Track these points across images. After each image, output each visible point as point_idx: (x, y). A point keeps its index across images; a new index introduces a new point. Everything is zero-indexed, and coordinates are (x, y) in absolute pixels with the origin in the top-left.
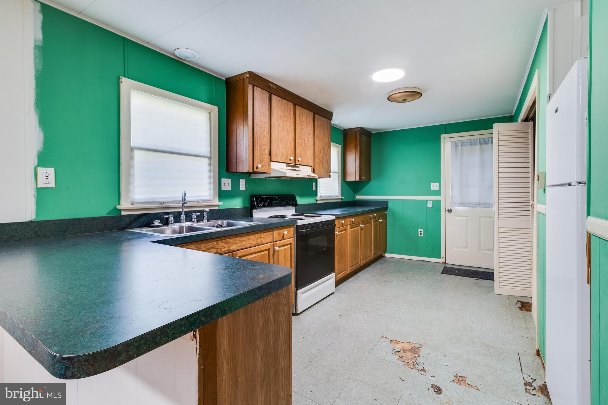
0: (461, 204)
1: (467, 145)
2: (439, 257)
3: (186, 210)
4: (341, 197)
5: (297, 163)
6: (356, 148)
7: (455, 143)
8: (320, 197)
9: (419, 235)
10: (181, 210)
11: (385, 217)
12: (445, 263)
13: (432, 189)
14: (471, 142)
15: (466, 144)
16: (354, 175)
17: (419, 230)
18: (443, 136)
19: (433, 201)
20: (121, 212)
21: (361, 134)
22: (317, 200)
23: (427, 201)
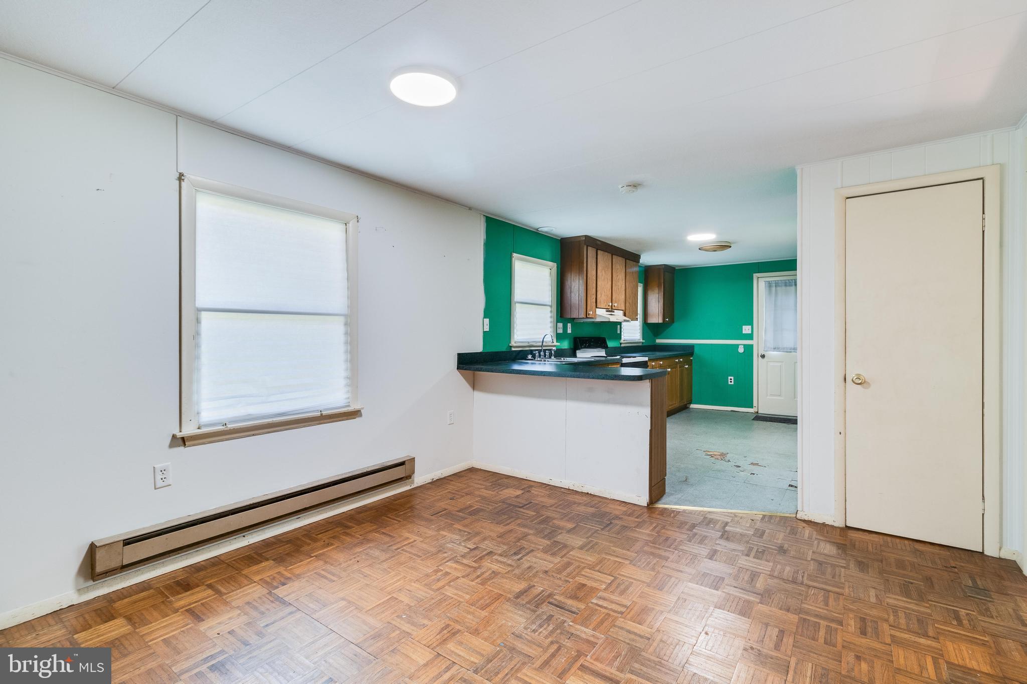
0: (775, 349)
1: (781, 286)
2: (752, 407)
3: (544, 348)
4: (642, 341)
5: (613, 308)
6: (659, 286)
7: (769, 283)
8: (624, 340)
9: (730, 383)
10: (541, 348)
11: (690, 363)
12: (757, 412)
13: (743, 333)
14: (786, 283)
15: (780, 284)
16: (656, 317)
17: (729, 378)
18: (755, 275)
19: (744, 345)
20: (511, 349)
21: (664, 272)
22: (621, 344)
23: (737, 346)
